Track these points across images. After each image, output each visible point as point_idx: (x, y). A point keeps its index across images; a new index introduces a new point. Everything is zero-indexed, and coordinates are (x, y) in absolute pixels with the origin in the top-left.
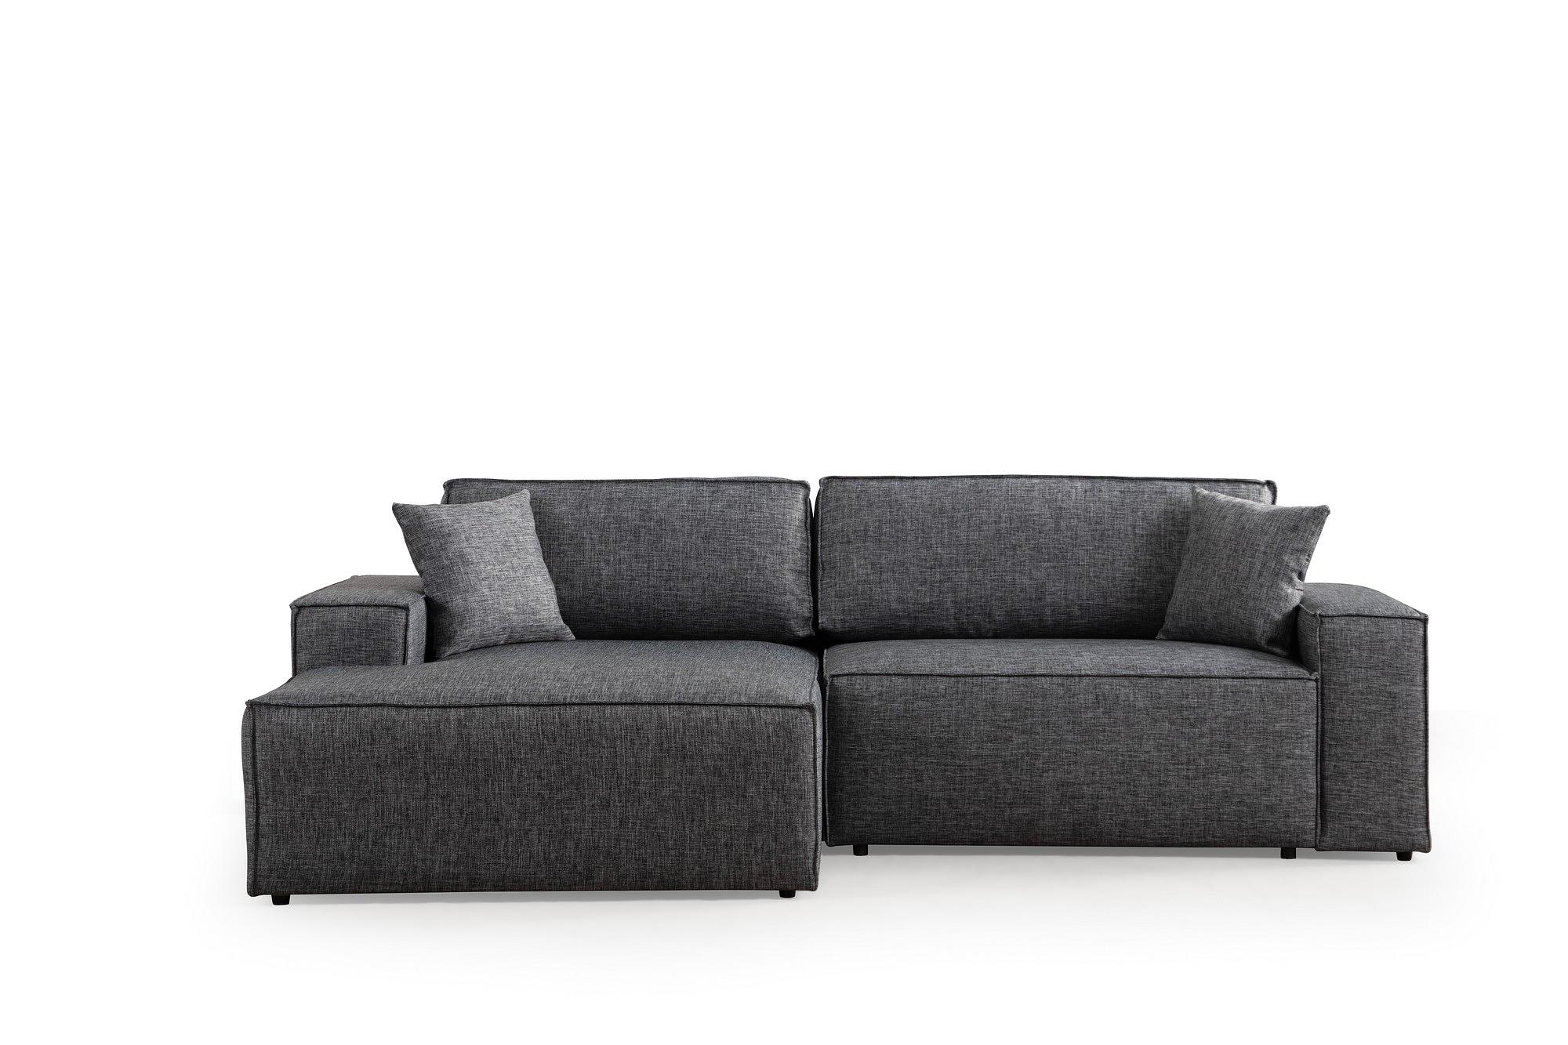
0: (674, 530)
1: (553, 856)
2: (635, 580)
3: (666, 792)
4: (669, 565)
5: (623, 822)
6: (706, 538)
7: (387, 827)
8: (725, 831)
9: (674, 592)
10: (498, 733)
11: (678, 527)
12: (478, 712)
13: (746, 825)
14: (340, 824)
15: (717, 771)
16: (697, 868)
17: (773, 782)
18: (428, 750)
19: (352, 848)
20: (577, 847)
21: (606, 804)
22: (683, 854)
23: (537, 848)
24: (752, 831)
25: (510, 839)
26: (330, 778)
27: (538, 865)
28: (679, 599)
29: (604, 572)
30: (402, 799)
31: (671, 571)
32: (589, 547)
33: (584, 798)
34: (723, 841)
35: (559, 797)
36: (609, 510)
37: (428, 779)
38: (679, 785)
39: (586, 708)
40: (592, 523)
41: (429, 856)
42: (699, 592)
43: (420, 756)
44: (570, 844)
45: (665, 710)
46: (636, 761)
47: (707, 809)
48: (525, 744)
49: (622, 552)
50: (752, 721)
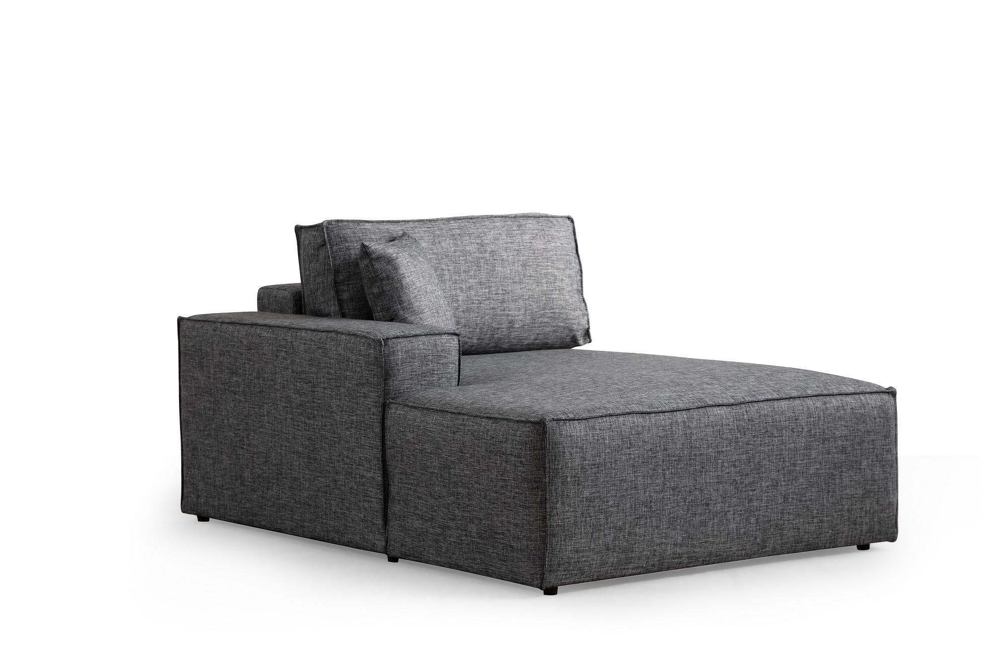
0: (503, 260)
1: (742, 531)
2: (481, 304)
3: (812, 470)
4: (502, 290)
5: (786, 498)
6: (524, 265)
7: (637, 518)
8: (848, 499)
9: (507, 312)
10: (709, 430)
11: (504, 257)
12: (695, 413)
13: (860, 492)
14: (607, 519)
15: (844, 450)
16: (830, 531)
17: (877, 456)
18: (665, 450)
19: (614, 540)
20: (757, 523)
21: (775, 485)
22: (822, 521)
23: (733, 526)
24: (863, 498)
25: (716, 521)
26: (602, 480)
27: (733, 540)
28: (510, 318)
29: (460, 298)
30: (647, 494)
31: (504, 294)
32: (447, 277)
33: (762, 480)
34: (846, 507)
35: (747, 481)
36: (456, 245)
37: (664, 475)
38: (820, 463)
39: (761, 404)
40: (447, 256)
41: (664, 541)
42: (522, 312)
43: (660, 455)
44: (753, 520)
45: (809, 402)
46: (795, 446)
47: (838, 481)
48: (726, 439)
49: (471, 281)
50: (863, 406)
